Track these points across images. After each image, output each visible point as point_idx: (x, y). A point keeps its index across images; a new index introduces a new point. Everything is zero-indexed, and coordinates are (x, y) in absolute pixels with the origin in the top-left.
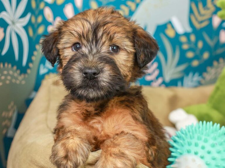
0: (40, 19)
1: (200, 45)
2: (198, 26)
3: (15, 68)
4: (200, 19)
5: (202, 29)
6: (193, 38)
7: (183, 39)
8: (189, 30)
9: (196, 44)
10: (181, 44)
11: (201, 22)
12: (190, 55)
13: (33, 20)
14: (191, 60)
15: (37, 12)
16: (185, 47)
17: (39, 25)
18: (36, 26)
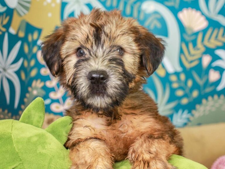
0: (33, 63)
1: (190, 83)
2: (188, 65)
3: (6, 111)
4: (190, 58)
5: (192, 69)
6: (183, 77)
7: (174, 78)
8: (179, 69)
9: (186, 83)
10: (171, 83)
11: (191, 62)
12: (180, 93)
13: (26, 64)
14: (180, 98)
15: (29, 57)
16: (175, 85)
17: (32, 68)
18: (28, 70)
